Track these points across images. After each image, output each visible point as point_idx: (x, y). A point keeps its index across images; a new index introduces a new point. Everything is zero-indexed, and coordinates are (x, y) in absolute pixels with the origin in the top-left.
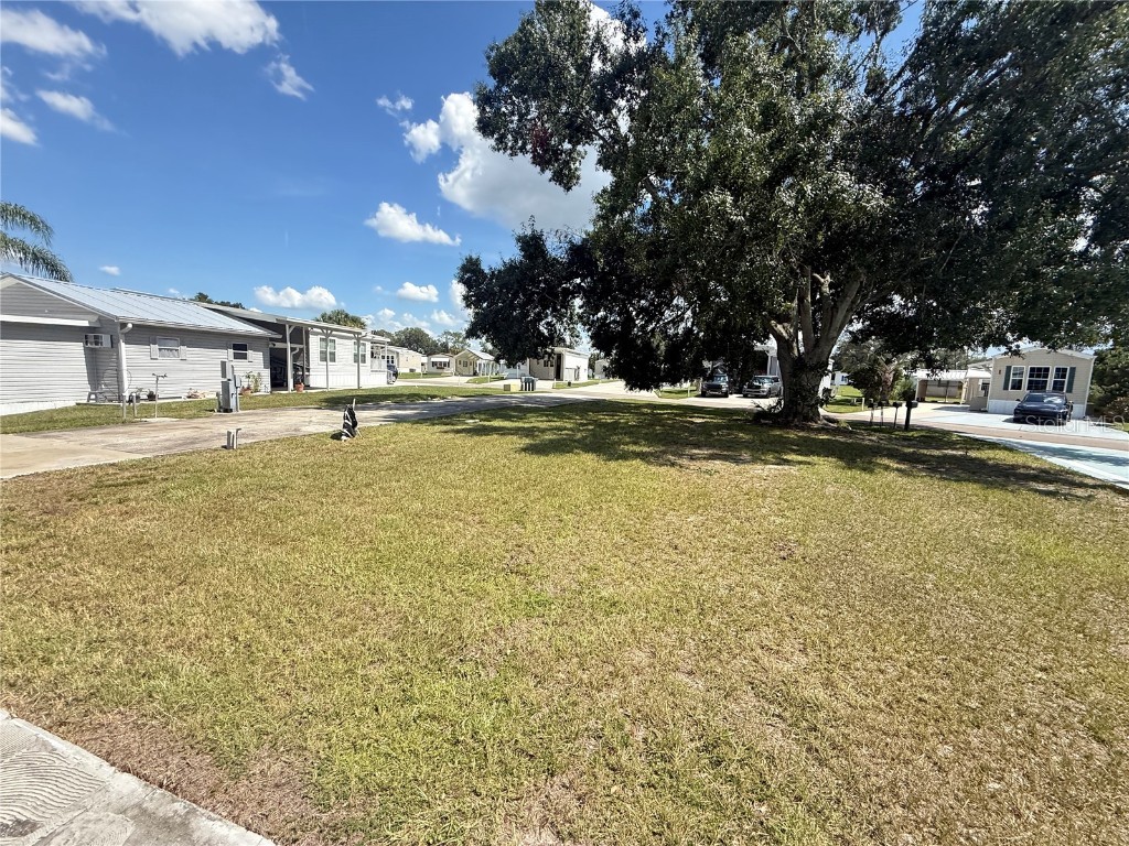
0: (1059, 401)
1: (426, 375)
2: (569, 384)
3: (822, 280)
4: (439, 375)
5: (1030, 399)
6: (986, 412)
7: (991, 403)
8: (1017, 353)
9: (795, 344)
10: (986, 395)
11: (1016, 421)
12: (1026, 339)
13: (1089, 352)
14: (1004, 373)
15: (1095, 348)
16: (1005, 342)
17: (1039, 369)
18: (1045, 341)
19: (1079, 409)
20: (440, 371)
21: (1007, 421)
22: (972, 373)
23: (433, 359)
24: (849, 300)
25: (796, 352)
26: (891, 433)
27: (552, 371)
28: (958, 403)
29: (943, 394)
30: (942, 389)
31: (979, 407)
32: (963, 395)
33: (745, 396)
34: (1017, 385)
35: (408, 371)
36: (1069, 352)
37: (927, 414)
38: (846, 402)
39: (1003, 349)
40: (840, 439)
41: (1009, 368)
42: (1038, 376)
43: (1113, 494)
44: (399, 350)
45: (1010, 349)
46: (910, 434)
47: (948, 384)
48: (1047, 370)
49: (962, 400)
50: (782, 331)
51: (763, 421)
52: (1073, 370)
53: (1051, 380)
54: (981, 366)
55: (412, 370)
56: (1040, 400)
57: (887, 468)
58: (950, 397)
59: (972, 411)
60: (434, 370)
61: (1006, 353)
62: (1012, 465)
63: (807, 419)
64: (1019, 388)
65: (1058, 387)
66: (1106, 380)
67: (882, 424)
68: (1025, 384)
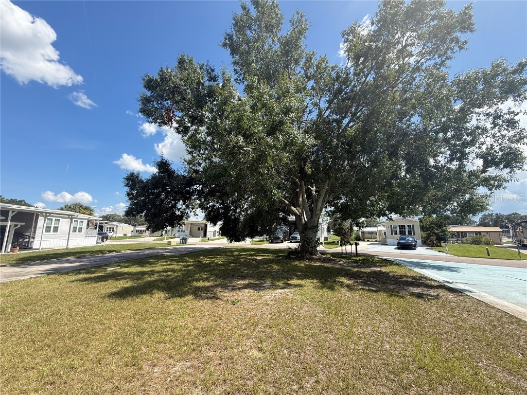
0: (411, 239)
1: (131, 237)
2: (209, 239)
3: (312, 189)
4: (139, 237)
5: (402, 239)
6: (387, 245)
7: (388, 241)
8: (391, 219)
9: (302, 217)
10: (386, 237)
11: (399, 248)
12: (394, 214)
13: (416, 218)
14: (390, 227)
15: (419, 217)
16: (386, 215)
17: (402, 226)
18: (401, 214)
19: (419, 242)
20: (140, 235)
21: (395, 249)
22: (380, 228)
23: (137, 229)
24: (322, 197)
25: (303, 220)
26: (350, 258)
27: (202, 233)
28: (377, 241)
29: (371, 237)
30: (370, 235)
31: (384, 243)
32: (378, 237)
33: (291, 242)
34: (396, 233)
35: (122, 235)
36: (410, 219)
37: (365, 247)
38: (333, 243)
39: (386, 218)
40: (326, 265)
41: (391, 226)
42: (402, 229)
43: (447, 292)
44: (118, 224)
45: (388, 217)
46: (358, 258)
47: (372, 233)
48: (404, 226)
49: (378, 240)
50: (296, 211)
51: (291, 256)
52: (413, 226)
53: (407, 230)
54: (381, 226)
55: (125, 235)
56: (404, 239)
57: (342, 285)
58: (374, 238)
59: (382, 245)
60: (137, 234)
61: (387, 220)
62: (401, 276)
63: (312, 254)
64: (397, 234)
65: (410, 233)
66: (425, 229)
67: (346, 253)
68: (398, 232)
